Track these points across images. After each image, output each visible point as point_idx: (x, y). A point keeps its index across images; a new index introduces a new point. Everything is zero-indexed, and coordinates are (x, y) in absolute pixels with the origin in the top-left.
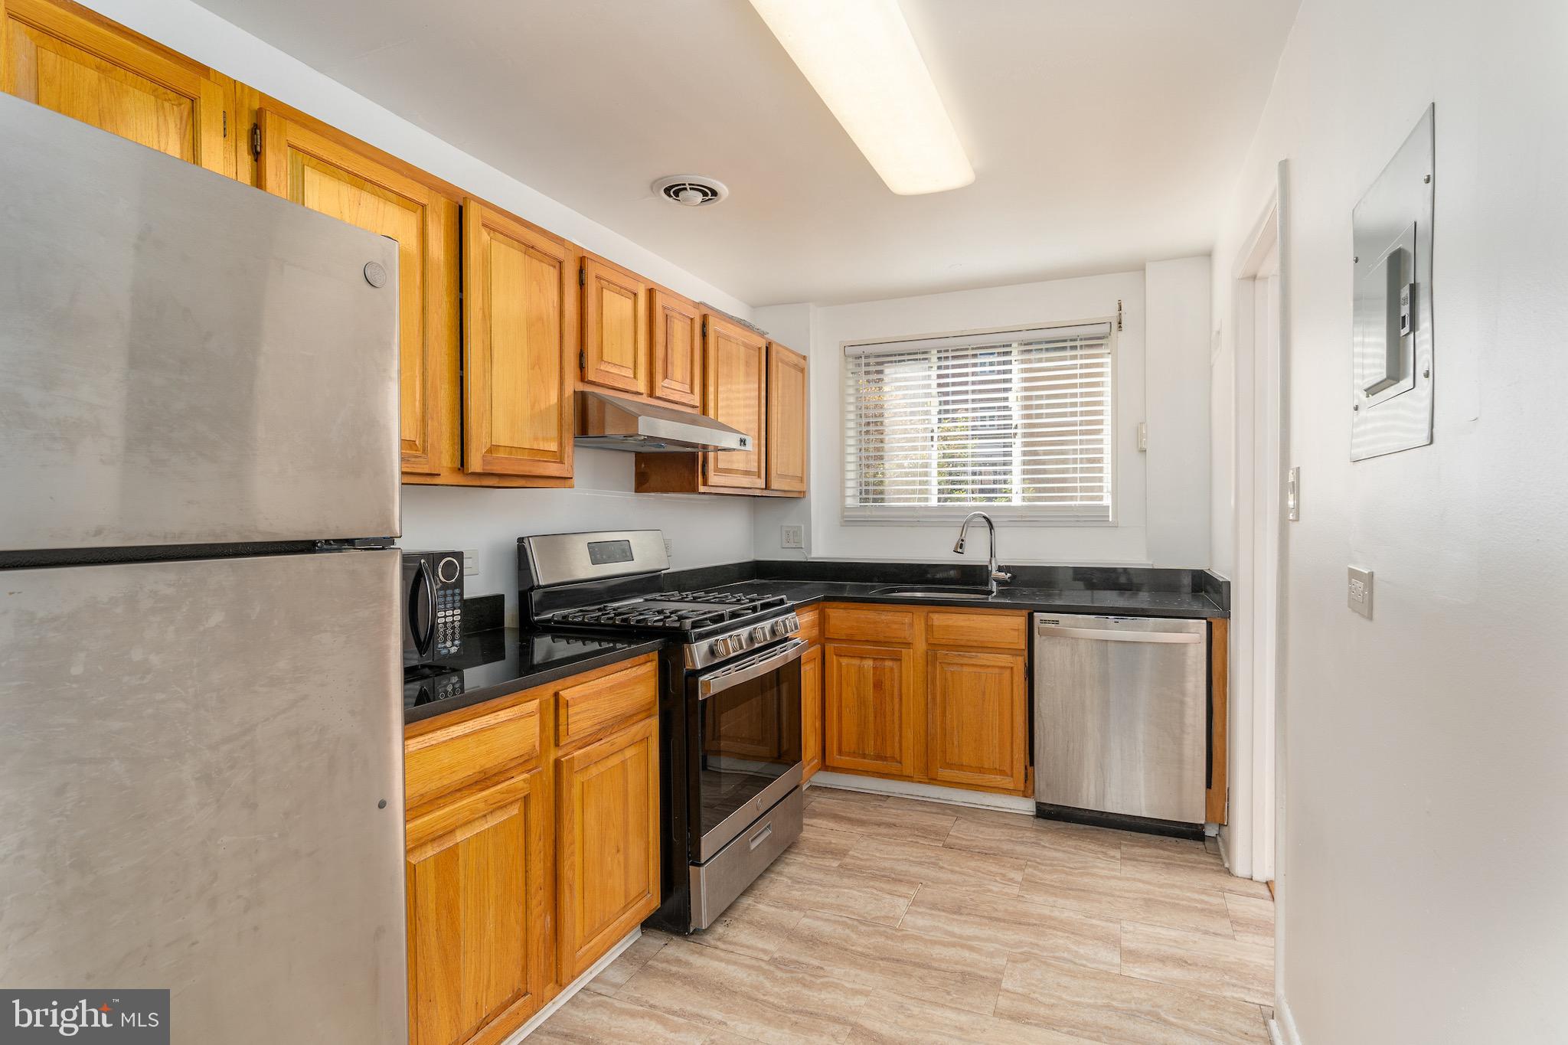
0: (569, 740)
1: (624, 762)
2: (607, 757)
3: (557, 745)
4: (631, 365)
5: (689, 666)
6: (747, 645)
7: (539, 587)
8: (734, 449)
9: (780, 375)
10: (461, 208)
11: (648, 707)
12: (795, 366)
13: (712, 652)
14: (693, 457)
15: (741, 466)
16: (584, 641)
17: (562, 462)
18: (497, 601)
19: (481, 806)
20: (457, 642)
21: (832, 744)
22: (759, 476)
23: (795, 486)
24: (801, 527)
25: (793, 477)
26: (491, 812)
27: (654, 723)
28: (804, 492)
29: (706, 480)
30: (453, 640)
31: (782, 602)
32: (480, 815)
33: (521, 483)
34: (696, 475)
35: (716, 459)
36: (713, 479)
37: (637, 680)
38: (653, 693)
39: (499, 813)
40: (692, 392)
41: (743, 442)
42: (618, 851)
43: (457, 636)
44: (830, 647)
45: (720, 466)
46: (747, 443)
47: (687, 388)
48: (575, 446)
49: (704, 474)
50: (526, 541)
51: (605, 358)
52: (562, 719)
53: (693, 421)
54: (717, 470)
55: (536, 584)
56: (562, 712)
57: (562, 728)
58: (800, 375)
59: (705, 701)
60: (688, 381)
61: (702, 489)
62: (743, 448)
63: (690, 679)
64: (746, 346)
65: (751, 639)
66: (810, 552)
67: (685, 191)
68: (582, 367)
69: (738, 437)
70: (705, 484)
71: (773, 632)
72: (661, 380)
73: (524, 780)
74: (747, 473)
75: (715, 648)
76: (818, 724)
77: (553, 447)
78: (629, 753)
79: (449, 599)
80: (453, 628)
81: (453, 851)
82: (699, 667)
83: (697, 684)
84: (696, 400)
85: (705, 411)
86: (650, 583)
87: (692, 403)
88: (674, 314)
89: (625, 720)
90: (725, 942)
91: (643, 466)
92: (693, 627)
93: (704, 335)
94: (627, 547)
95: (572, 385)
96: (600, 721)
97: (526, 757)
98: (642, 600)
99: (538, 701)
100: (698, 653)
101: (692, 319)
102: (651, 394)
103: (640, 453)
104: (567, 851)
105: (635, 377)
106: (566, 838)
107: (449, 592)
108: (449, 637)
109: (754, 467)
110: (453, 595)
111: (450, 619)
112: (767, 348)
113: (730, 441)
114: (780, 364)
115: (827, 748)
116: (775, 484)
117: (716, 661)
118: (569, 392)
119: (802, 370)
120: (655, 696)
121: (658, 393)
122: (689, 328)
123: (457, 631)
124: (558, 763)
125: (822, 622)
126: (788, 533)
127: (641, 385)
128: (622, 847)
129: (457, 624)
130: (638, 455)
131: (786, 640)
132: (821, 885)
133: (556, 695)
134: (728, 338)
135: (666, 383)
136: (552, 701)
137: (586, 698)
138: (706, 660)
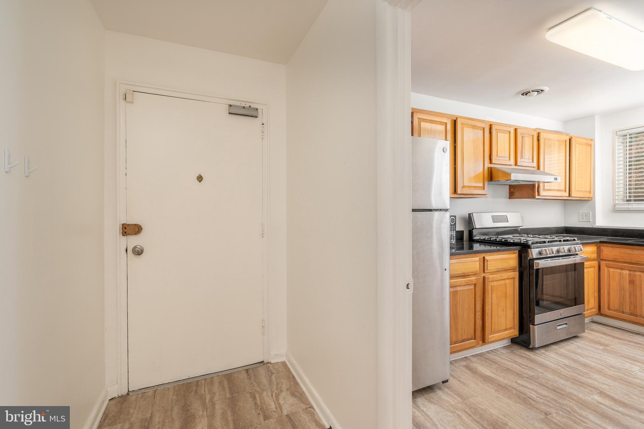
0: (487, 272)
1: (506, 284)
2: (500, 280)
3: (484, 272)
4: (508, 156)
5: (530, 257)
6: (556, 253)
7: (475, 229)
8: (551, 182)
9: (577, 149)
10: (455, 120)
11: (514, 268)
12: (586, 144)
13: (540, 253)
14: (533, 186)
15: (556, 188)
16: (491, 246)
17: (484, 189)
18: (462, 232)
19: (463, 282)
20: (454, 240)
21: (604, 305)
22: (565, 191)
23: (587, 195)
24: (589, 213)
25: (585, 191)
26: (466, 285)
27: (516, 274)
28: (591, 198)
29: (539, 194)
30: (453, 240)
31: (574, 240)
32: (463, 284)
33: (471, 196)
34: (535, 192)
35: (544, 186)
36: (542, 193)
37: (511, 259)
38: (516, 264)
39: (467, 286)
40: (533, 162)
41: (556, 179)
42: (503, 311)
43: (454, 239)
44: (603, 263)
45: (545, 188)
46: (557, 179)
47: (531, 161)
48: (488, 184)
49: (538, 191)
50: (471, 214)
51: (499, 155)
52: (486, 265)
53: (533, 173)
54: (544, 190)
55: (474, 227)
56: (486, 263)
57: (486, 267)
58: (589, 148)
59: (537, 269)
60: (531, 158)
61: (537, 197)
62: (556, 181)
63: (530, 261)
64: (558, 141)
65: (558, 251)
66: (595, 224)
67: (530, 93)
68: (490, 159)
69: (554, 177)
70: (539, 195)
71: (569, 251)
72: (519, 159)
73: (475, 279)
74: (559, 190)
75: (541, 252)
76: (596, 294)
77: (481, 185)
78: (507, 281)
79: (452, 228)
80: (453, 236)
81: (456, 292)
82: (534, 257)
83: (534, 263)
84: (535, 164)
85: (539, 168)
86: (515, 231)
87: (533, 166)
88: (525, 135)
89: (506, 270)
90: (545, 355)
91: (512, 189)
92: (532, 244)
93: (538, 140)
94: (506, 218)
95: (487, 165)
96: (497, 268)
97: (475, 273)
98: (512, 236)
99: (479, 258)
100: (534, 252)
101: (533, 135)
102: (516, 165)
103: (511, 185)
104: (487, 304)
105: (509, 160)
106: (487, 300)
107: (452, 226)
108: (452, 239)
109: (563, 188)
110: (453, 227)
111: (452, 234)
112: (570, 140)
113: (550, 179)
114: (577, 145)
115: (601, 305)
116: (574, 194)
117: (542, 256)
118: (486, 168)
119: (591, 145)
120: (517, 265)
121: (518, 164)
122: (532, 139)
123: (454, 237)
124: (484, 278)
125: (599, 252)
126: (582, 215)
127: (512, 162)
128: (504, 310)
129: (454, 235)
130: (510, 186)
131: (577, 254)
132: (593, 352)
133: (484, 258)
134: (550, 139)
135: (522, 160)
136: (483, 259)
137: (493, 260)
138: (537, 254)
